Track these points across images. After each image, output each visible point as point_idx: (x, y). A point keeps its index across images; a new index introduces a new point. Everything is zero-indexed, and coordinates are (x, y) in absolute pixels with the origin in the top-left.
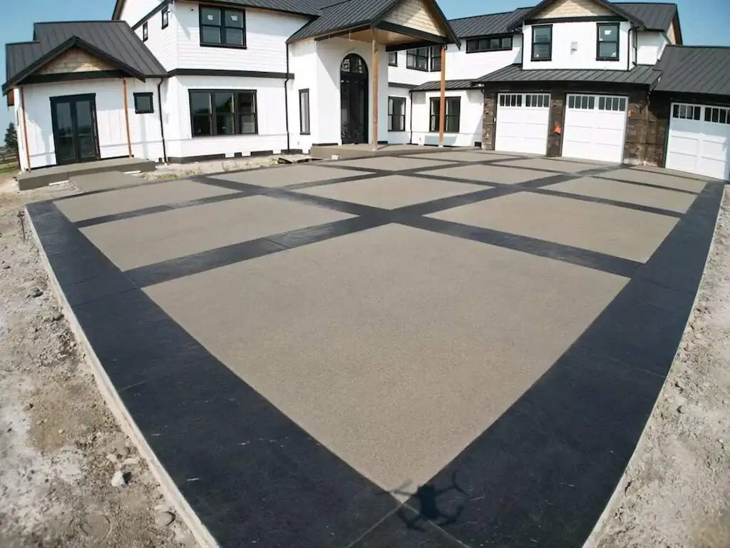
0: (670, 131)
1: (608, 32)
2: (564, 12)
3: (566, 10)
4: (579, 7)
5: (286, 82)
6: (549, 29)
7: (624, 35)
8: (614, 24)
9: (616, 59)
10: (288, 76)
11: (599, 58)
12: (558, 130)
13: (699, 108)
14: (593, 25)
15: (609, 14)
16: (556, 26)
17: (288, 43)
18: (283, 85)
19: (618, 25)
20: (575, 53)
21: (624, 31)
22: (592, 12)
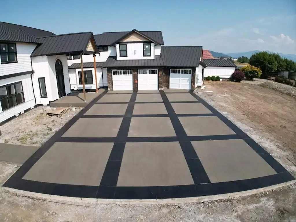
0: (170, 78)
1: (147, 47)
2: (131, 39)
3: (132, 39)
4: (136, 38)
5: (31, 75)
6: (126, 45)
7: (152, 48)
8: (149, 44)
9: (150, 56)
10: (32, 72)
11: (144, 56)
12: (136, 82)
13: (179, 70)
14: (142, 44)
15: (147, 41)
16: (128, 45)
17: (31, 57)
18: (30, 76)
19: (150, 44)
20: (136, 54)
21: (152, 46)
22: (141, 40)
